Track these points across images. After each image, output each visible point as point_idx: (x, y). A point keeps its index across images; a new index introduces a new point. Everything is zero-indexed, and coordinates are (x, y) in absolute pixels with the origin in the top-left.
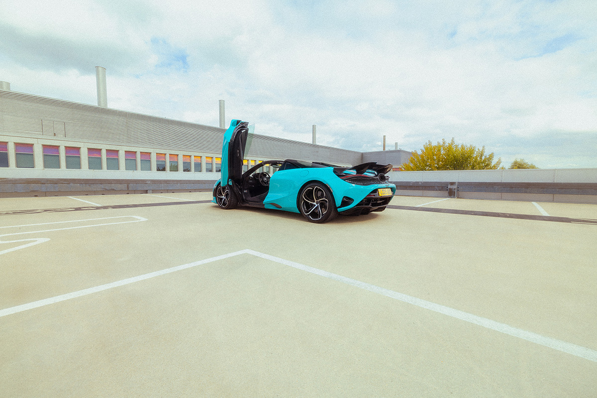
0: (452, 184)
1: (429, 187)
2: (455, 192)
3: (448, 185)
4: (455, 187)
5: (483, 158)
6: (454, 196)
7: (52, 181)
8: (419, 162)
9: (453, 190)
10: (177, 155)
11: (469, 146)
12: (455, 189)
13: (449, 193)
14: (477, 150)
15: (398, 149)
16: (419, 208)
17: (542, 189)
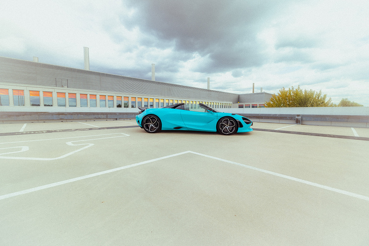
0: (298, 115)
1: (284, 117)
2: (300, 121)
3: (295, 116)
4: (300, 118)
5: (320, 98)
6: (299, 123)
7: (70, 113)
8: (277, 101)
9: (299, 120)
10: (128, 97)
11: (309, 90)
12: (300, 119)
13: (296, 121)
14: (316, 93)
15: (263, 92)
16: (277, 130)
17: (358, 120)
